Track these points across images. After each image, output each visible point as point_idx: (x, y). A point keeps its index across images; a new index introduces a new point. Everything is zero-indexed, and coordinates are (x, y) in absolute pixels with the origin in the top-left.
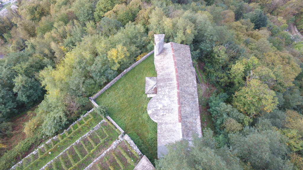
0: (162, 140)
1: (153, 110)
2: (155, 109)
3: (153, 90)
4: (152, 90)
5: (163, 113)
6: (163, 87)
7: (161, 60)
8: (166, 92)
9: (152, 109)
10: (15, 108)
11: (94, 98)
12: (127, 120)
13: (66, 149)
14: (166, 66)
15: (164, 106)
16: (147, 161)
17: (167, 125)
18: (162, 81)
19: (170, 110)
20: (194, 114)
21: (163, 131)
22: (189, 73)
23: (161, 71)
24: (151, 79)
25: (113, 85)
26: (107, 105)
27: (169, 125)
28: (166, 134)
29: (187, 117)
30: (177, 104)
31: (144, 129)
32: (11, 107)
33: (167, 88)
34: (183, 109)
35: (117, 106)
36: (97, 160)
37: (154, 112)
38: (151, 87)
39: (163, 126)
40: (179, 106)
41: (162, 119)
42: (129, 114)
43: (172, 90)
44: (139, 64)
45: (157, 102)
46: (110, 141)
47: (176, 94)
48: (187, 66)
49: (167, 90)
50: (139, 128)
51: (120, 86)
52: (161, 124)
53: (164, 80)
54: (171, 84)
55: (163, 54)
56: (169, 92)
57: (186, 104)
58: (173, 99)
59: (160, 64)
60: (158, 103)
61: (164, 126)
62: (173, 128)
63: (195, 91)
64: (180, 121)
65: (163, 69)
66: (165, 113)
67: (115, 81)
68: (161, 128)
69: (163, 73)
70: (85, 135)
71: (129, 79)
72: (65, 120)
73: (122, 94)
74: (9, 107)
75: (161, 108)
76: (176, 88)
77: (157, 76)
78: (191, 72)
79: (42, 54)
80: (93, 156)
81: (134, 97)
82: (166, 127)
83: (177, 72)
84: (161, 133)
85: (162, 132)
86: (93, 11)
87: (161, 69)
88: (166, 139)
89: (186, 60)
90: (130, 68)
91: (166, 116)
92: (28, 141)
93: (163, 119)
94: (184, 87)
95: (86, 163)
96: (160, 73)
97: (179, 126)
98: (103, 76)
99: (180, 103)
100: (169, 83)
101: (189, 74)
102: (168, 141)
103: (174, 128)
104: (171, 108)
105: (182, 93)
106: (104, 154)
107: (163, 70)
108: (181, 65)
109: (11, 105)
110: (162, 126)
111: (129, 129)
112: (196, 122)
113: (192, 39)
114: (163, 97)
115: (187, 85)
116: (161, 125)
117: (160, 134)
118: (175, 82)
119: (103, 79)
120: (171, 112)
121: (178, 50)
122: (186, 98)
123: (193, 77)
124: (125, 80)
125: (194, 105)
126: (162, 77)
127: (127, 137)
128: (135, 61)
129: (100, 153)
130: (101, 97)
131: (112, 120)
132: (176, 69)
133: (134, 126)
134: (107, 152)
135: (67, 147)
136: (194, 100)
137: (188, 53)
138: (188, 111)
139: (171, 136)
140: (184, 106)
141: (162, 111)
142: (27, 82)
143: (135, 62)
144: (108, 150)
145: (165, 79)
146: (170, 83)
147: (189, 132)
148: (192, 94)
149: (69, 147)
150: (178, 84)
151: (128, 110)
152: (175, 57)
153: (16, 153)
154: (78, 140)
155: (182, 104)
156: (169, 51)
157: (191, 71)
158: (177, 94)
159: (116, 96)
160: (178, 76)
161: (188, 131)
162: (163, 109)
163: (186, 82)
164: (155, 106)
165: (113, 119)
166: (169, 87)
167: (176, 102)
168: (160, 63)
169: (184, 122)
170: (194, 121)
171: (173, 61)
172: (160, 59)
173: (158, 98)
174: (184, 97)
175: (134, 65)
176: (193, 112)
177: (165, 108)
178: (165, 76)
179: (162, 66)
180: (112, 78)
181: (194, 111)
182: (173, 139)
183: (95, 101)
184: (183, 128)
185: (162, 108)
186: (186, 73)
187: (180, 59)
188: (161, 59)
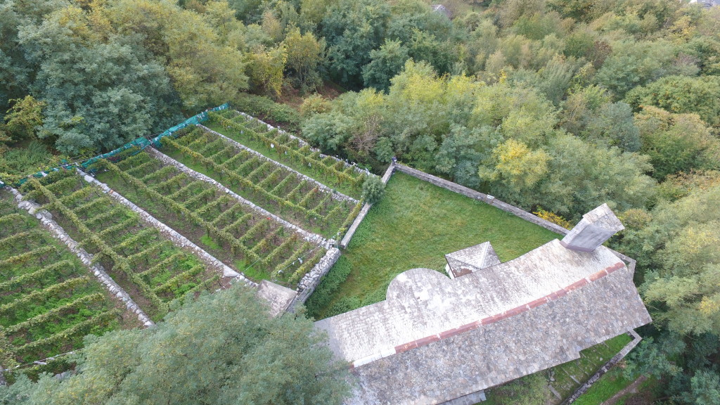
0: (345, 323)
1: (408, 285)
2: (414, 287)
3: (462, 267)
4: (460, 266)
5: (409, 307)
6: (476, 287)
7: (551, 257)
8: (465, 296)
9: (410, 280)
10: (348, 74)
11: (399, 167)
12: (374, 243)
13: (286, 167)
14: (541, 273)
15: (426, 303)
16: (288, 301)
17: (381, 324)
18: (492, 278)
19: (419, 318)
20: (435, 384)
21: (365, 319)
22: (555, 343)
23: (522, 268)
24: (490, 254)
25: (448, 190)
26: (394, 197)
27: (384, 327)
28: (360, 327)
29: (418, 367)
30: (443, 331)
31: (365, 286)
32: (347, 69)
33: (478, 296)
34: (434, 349)
35: (398, 215)
36: (276, 219)
37: (405, 286)
38: (466, 262)
39: (377, 316)
40: (439, 337)
41: (394, 308)
42: (391, 243)
43: (475, 308)
44: (528, 222)
45: (433, 285)
46: (319, 228)
47: (468, 321)
48: (573, 330)
49: (471, 297)
50: (366, 273)
51: (450, 204)
52: (381, 310)
53: (497, 282)
54: (493, 300)
55: (573, 257)
56: (468, 303)
57: (453, 354)
58: (450, 317)
59: (541, 259)
60: (430, 287)
61: (376, 318)
62: (377, 339)
63: (505, 373)
64: (399, 349)
65: (528, 270)
66: (408, 310)
67: (456, 188)
68: (370, 313)
69: (517, 273)
70: (320, 184)
71: (478, 217)
72: (336, 140)
73: (431, 214)
74: (345, 66)
75: (419, 298)
76: (485, 317)
77: (503, 265)
78: (561, 348)
79: (471, 54)
80: (284, 211)
81: (435, 242)
82: (376, 323)
83: (535, 305)
84: (359, 317)
85: (361, 317)
86: (642, 82)
87: (525, 266)
88: (348, 330)
89: (592, 323)
90: (504, 205)
91: (402, 315)
92: (292, 114)
93: (394, 311)
94: (501, 339)
95: (268, 206)
96: (513, 269)
97: (386, 350)
98: (454, 160)
99: (447, 338)
100: (495, 296)
101: (552, 344)
102: (346, 335)
103: (378, 341)
104: (426, 319)
105: (478, 336)
106: (290, 225)
107: (526, 271)
108: (565, 313)
109: (350, 66)
110: (377, 313)
111: (354, 254)
112: (416, 396)
113: (689, 328)
114: (449, 293)
115: (512, 345)
116: (379, 311)
117: (358, 315)
118: (500, 308)
119: (448, 163)
120: (416, 323)
121: (611, 289)
122: (471, 350)
123: (547, 358)
124: (471, 208)
125: (461, 379)
126: (502, 275)
127: (332, 253)
128: (533, 209)
129: (291, 220)
130: (409, 180)
131: (363, 215)
132: (542, 301)
133: (366, 263)
134: (296, 230)
135: (290, 167)
136: (476, 375)
137: (620, 324)
138: (436, 366)
139: (358, 338)
140: (444, 350)
141: (412, 302)
142: (395, 61)
143: (531, 212)
144: (300, 230)
145: (500, 283)
146: (496, 299)
147: (383, 381)
148: (491, 367)
149: (291, 169)
150: (499, 318)
151: (398, 239)
152: (581, 288)
153: (267, 109)
154: (308, 178)
155: (448, 343)
156: (591, 268)
157: (565, 348)
158: (470, 322)
159: (421, 205)
160: (522, 311)
161: (384, 378)
162: (417, 304)
163: (519, 341)
164: (419, 284)
165: (366, 216)
166: (480, 299)
167: (448, 327)
168: (543, 258)
169: (403, 362)
170: (418, 389)
171: (564, 286)
172: (555, 253)
173: (443, 284)
174: (470, 346)
175: (518, 211)
176: (439, 380)
177: (423, 307)
178: (510, 281)
179: (536, 265)
180: (459, 181)
181: (444, 383)
182: (353, 345)
183: (393, 172)
184: (387, 363)
185: (419, 300)
186: (547, 333)
187: (585, 304)
188: (557, 257)
